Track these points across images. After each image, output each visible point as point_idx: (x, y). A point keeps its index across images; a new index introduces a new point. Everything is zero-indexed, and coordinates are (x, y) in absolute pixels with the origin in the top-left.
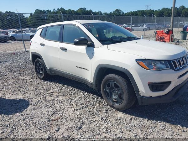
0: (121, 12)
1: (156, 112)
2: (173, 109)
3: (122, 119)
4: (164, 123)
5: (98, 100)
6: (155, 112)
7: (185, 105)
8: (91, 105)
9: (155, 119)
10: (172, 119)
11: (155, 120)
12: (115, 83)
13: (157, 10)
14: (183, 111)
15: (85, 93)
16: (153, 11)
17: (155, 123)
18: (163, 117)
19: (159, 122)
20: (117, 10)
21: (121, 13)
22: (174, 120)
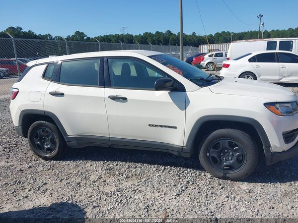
0: (85, 36)
12: (229, 142)
13: (138, 35)
16: (132, 36)
20: (78, 33)
21: (85, 38)
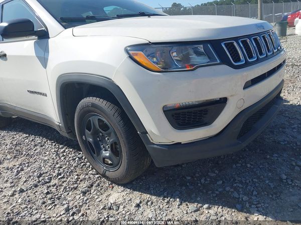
1: (205, 180)
2: (247, 167)
3: (115, 208)
4: (220, 209)
5: (82, 162)
6: (203, 181)
7: (278, 154)
8: (60, 177)
9: (199, 199)
10: (241, 196)
11: (199, 202)
12: (99, 119)
14: (270, 171)
15: (62, 148)
17: (195, 211)
18: (220, 190)
19: (206, 206)
22: (245, 198)
